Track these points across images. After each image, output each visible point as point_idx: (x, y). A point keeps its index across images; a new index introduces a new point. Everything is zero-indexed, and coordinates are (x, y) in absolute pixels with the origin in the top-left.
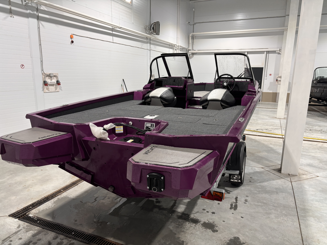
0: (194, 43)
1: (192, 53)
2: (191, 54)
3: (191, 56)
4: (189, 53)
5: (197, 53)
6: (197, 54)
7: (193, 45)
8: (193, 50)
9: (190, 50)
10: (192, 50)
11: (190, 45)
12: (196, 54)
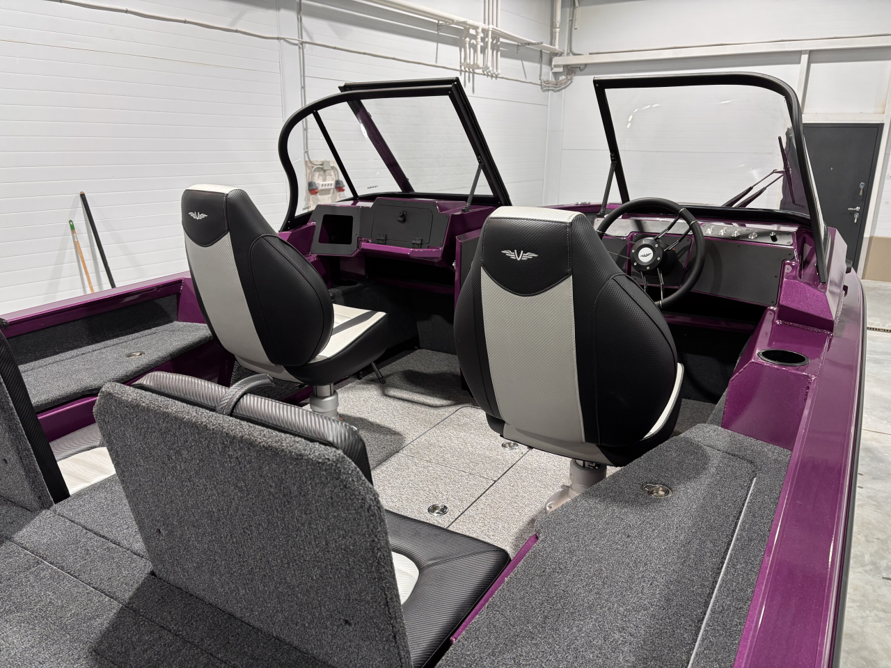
0: (577, 25)
1: (565, 66)
2: (561, 70)
3: (562, 78)
4: (555, 66)
5: (586, 65)
6: (587, 69)
7: (574, 31)
8: (571, 52)
9: (561, 54)
10: (568, 54)
11: (558, 30)
12: (581, 70)
